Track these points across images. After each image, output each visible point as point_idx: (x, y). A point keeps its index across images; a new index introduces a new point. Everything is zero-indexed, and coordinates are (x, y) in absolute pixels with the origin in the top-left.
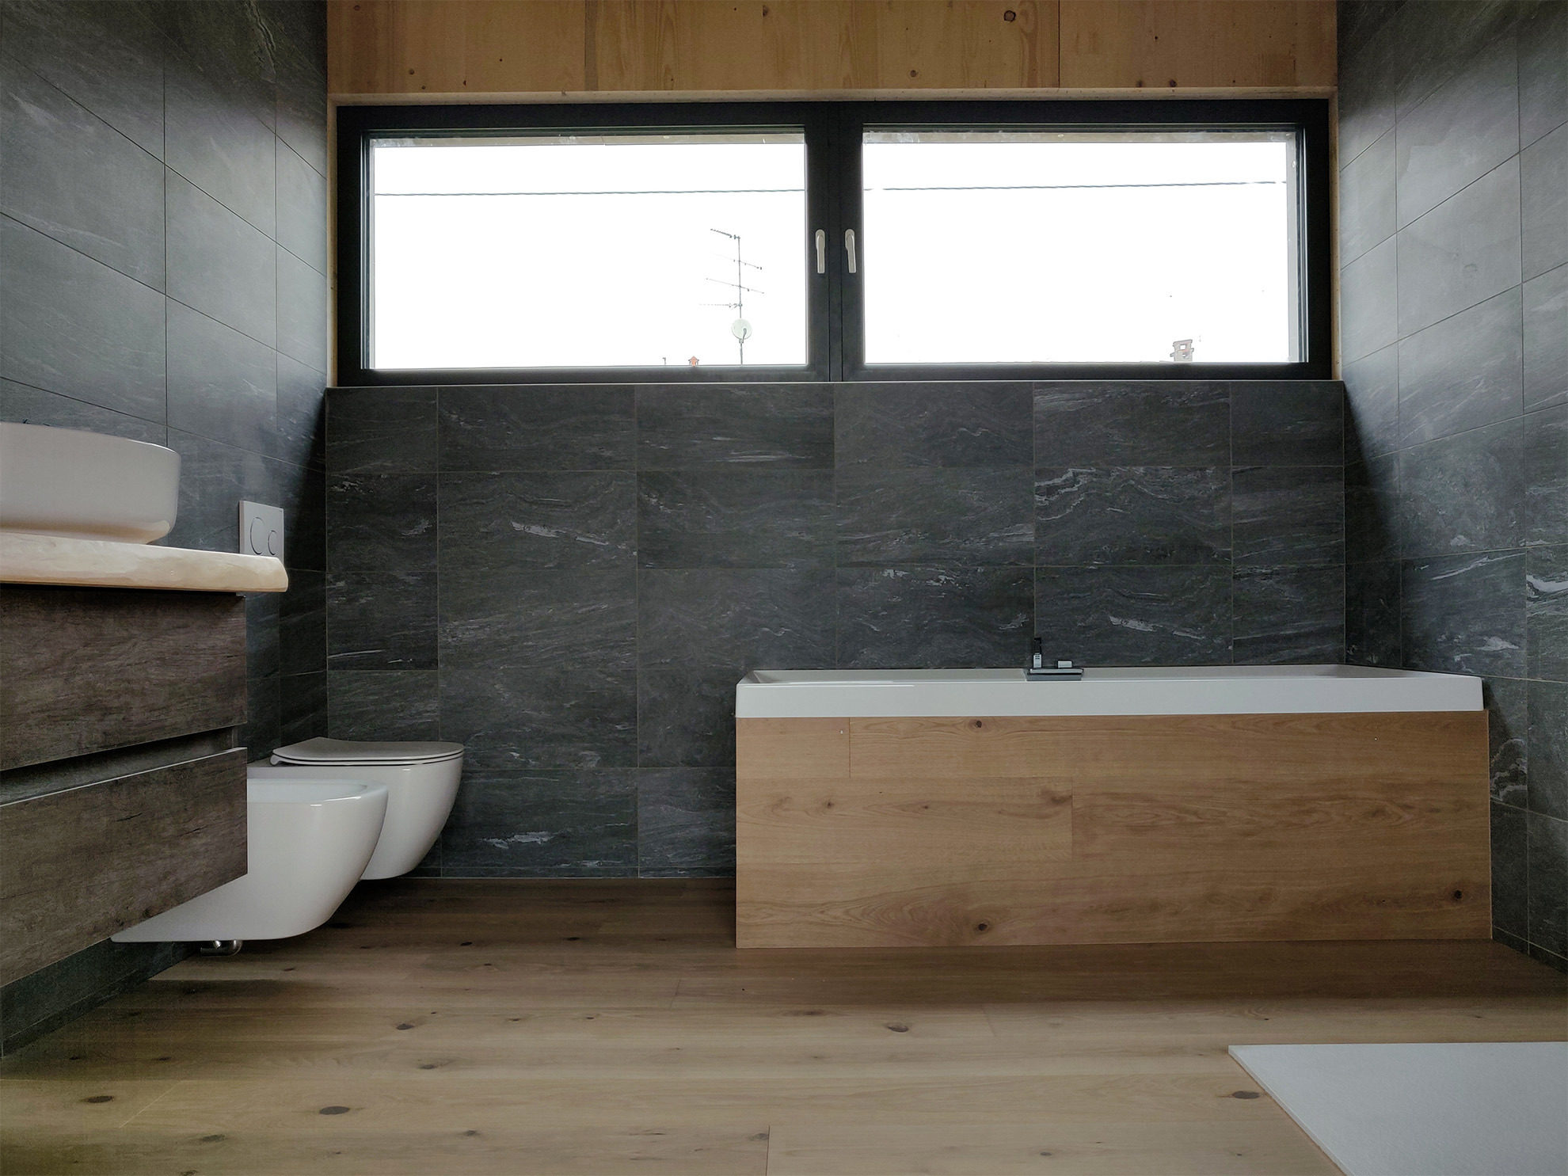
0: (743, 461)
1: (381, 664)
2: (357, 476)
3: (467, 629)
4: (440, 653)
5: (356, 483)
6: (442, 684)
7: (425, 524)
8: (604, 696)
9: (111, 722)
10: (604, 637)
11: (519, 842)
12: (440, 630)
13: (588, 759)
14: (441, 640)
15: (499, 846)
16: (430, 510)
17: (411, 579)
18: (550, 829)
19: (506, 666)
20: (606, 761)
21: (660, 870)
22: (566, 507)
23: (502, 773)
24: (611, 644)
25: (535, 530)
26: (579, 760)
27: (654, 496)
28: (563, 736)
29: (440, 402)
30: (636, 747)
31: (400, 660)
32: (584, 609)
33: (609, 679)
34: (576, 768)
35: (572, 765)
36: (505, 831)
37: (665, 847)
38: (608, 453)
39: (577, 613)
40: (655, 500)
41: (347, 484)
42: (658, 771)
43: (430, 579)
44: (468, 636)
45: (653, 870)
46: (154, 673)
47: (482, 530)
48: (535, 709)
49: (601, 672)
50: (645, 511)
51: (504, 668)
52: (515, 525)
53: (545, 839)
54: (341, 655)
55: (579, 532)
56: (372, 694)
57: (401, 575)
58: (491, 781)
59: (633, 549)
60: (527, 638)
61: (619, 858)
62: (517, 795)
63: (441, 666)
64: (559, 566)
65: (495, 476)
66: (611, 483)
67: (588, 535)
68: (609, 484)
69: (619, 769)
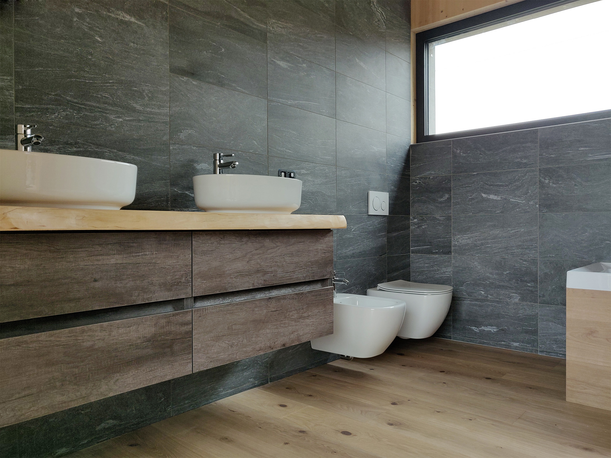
0: (596, 159)
1: (430, 252)
2: (421, 178)
3: (463, 239)
4: (453, 248)
5: (421, 181)
6: (453, 261)
7: (447, 196)
8: (522, 270)
9: (267, 277)
10: (522, 244)
11: (484, 330)
12: (452, 239)
13: (514, 297)
14: (453, 243)
15: (476, 330)
16: (449, 190)
17: (442, 218)
18: (498, 326)
19: (479, 255)
20: (523, 299)
21: (549, 352)
22: (506, 186)
23: (477, 300)
24: (526, 247)
25: (492, 197)
26: (510, 297)
27: (547, 179)
28: (503, 286)
29: (453, 146)
30: (537, 294)
31: (437, 251)
32: (513, 231)
33: (524, 263)
34: (509, 301)
35: (507, 299)
36: (478, 325)
37: (552, 342)
38: (525, 161)
39: (510, 233)
40: (548, 181)
41: (418, 181)
42: (548, 307)
43: (449, 218)
44: (464, 242)
45: (546, 352)
46: (288, 259)
47: (469, 198)
48: (491, 273)
49: (521, 259)
50: (542, 186)
51: (478, 256)
52: (483, 195)
53: (495, 330)
54: (415, 248)
55: (511, 197)
56: (427, 264)
57: (438, 216)
58: (472, 302)
59: (536, 203)
60: (488, 243)
61: (529, 343)
62: (483, 310)
63: (453, 254)
64: (502, 212)
65: (475, 175)
66: (526, 174)
67: (515, 198)
68: (526, 175)
69: (529, 303)
